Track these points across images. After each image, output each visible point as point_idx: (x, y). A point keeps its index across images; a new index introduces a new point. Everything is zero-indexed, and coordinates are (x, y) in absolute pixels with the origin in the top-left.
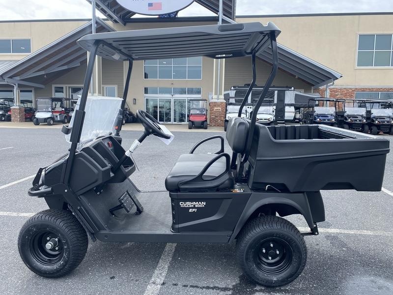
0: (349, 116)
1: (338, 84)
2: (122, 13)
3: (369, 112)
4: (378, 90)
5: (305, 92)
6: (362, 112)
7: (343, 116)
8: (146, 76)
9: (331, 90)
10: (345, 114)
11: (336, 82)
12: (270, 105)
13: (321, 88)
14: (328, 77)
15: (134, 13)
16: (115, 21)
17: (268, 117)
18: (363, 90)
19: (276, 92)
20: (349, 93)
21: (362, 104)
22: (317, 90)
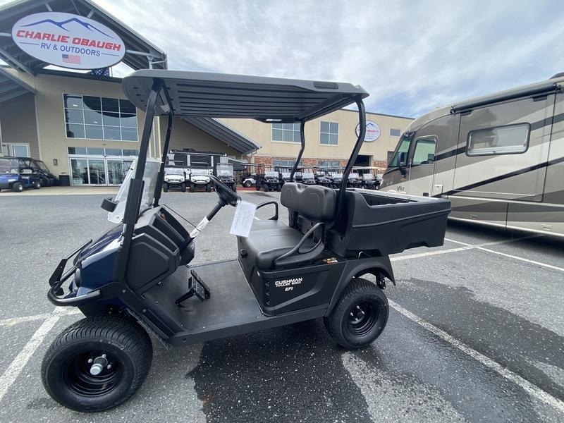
0: (268, 178)
1: (260, 153)
2: (30, 62)
3: (280, 175)
4: (287, 159)
5: (236, 159)
6: (276, 174)
7: (263, 178)
8: (70, 134)
9: (256, 158)
10: (265, 176)
11: (258, 151)
12: (206, 168)
13: (249, 155)
14: (251, 147)
15: (48, 64)
16: (20, 70)
17: (205, 178)
18: (278, 158)
19: (212, 157)
20: (269, 160)
21: (277, 169)
22: (245, 157)
